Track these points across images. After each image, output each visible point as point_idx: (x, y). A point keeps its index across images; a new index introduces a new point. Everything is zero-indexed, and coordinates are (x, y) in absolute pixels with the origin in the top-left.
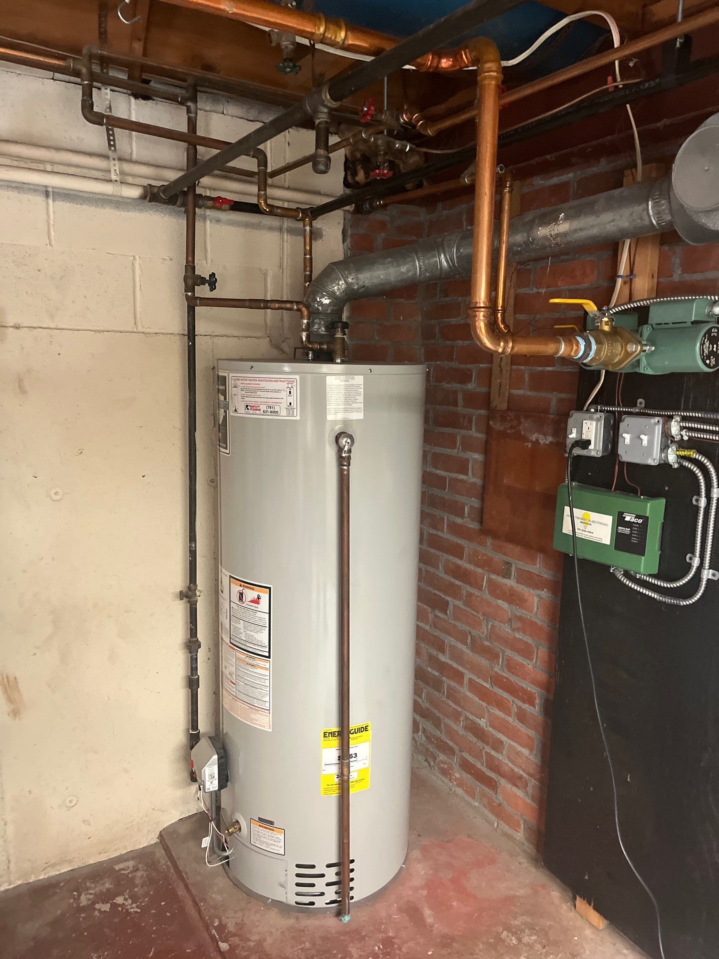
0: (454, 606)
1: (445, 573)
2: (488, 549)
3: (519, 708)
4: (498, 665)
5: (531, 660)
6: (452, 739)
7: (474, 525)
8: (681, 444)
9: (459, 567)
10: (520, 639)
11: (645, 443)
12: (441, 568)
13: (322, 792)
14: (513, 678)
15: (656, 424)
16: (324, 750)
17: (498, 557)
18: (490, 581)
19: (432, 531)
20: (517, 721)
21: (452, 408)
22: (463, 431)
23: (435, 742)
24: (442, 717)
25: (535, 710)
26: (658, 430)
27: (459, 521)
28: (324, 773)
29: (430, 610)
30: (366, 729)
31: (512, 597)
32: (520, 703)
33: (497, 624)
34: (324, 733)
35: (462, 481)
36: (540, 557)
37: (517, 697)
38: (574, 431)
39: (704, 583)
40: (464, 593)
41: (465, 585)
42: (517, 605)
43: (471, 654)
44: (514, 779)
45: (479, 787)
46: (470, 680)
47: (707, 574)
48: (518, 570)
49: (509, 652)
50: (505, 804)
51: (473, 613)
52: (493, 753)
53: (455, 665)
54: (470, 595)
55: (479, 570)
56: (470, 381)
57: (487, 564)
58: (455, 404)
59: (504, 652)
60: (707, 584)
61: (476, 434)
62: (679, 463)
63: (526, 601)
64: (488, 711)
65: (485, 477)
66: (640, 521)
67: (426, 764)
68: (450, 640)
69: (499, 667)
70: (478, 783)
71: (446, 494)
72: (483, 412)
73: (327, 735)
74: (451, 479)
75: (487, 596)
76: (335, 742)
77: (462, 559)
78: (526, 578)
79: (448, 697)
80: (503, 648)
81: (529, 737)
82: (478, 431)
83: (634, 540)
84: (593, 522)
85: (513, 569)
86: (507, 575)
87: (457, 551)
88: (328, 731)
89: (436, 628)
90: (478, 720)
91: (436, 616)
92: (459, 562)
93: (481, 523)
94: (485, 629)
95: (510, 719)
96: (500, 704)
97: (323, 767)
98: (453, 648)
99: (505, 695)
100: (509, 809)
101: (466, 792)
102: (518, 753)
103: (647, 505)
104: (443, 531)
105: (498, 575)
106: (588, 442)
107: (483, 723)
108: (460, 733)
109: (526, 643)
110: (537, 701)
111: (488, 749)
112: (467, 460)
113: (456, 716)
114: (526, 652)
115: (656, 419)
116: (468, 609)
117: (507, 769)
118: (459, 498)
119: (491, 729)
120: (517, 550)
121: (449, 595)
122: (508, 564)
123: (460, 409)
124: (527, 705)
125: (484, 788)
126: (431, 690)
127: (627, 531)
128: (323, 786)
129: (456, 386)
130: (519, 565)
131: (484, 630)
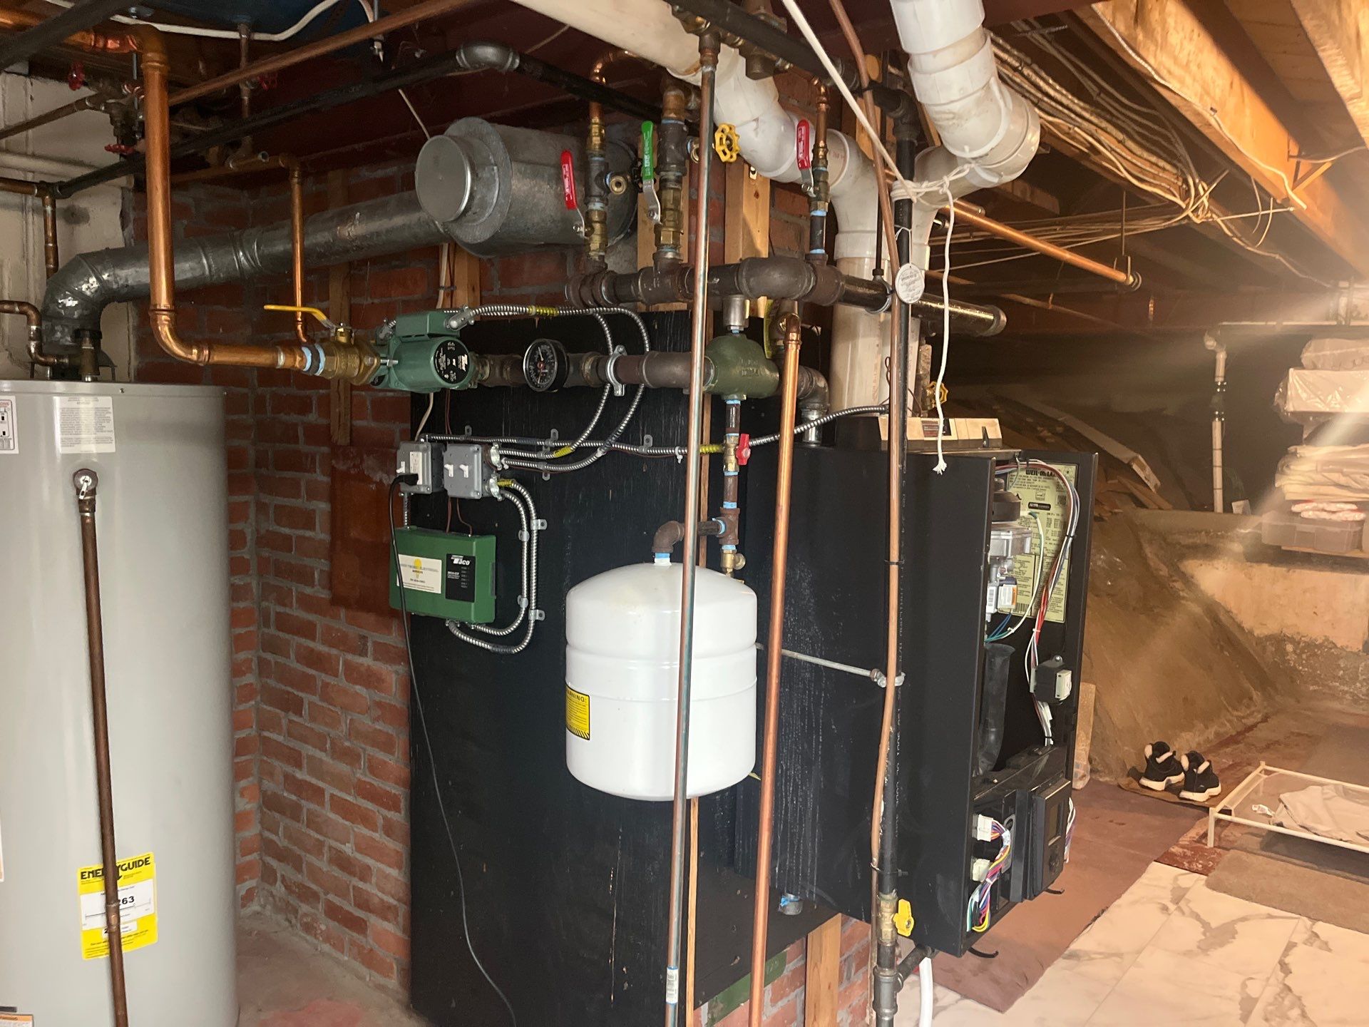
0: (310, 703)
1: (298, 662)
2: (341, 622)
3: (385, 818)
4: (360, 769)
5: (393, 754)
6: (316, 881)
7: (324, 594)
8: (502, 475)
9: (312, 650)
10: (380, 730)
11: (466, 474)
12: (292, 656)
13: (84, 955)
14: (376, 783)
15: (475, 452)
16: (83, 898)
17: (353, 631)
18: (347, 664)
19: (280, 609)
20: (384, 836)
21: (292, 446)
22: (306, 474)
23: (297, 890)
24: (303, 854)
25: (399, 818)
26: (477, 458)
27: (308, 591)
28: (84, 928)
29: (282, 714)
30: (146, 862)
31: (370, 680)
32: (385, 812)
33: (356, 716)
34: (82, 873)
35: (309, 539)
36: (395, 625)
37: (383, 805)
38: (403, 464)
39: (532, 625)
40: (319, 684)
41: (320, 674)
42: (376, 688)
43: (331, 762)
44: (384, 911)
45: (349, 935)
46: (332, 796)
47: (534, 615)
48: (375, 643)
49: (371, 751)
50: (376, 947)
51: (330, 707)
52: (361, 885)
53: (314, 781)
54: (326, 685)
55: (334, 652)
56: (311, 412)
57: (341, 642)
58: (295, 439)
59: (365, 750)
60: (535, 626)
61: (321, 478)
62: (502, 495)
63: (383, 681)
64: (354, 831)
65: (333, 532)
66: (468, 563)
67: (287, 923)
68: (308, 750)
69: (361, 771)
70: (347, 930)
71: (292, 558)
72: (325, 449)
73: (87, 876)
74: (299, 537)
75: (342, 682)
76: (98, 884)
77: (313, 639)
78: (383, 653)
79: (308, 826)
80: (363, 746)
81: (398, 852)
82: (323, 473)
83: (464, 585)
84: (424, 569)
85: (370, 644)
86: (363, 653)
87: (307, 630)
88: (87, 870)
89: (291, 737)
90: (343, 846)
91: (290, 721)
92: (311, 644)
93: (330, 589)
94: (344, 725)
95: (376, 836)
96: (366, 820)
97: (83, 920)
98: (311, 758)
99: (369, 805)
100: (380, 952)
101: (334, 946)
102: (387, 876)
103: (472, 545)
104: (291, 607)
105: (354, 654)
106: (416, 477)
107: (348, 849)
108: (325, 870)
109: (387, 733)
110: (402, 805)
111: (356, 882)
112: (314, 511)
113: (318, 848)
114: (387, 746)
115: (476, 447)
116: (325, 705)
117: (376, 901)
118: (308, 561)
119: (359, 856)
120: (371, 618)
121: (302, 691)
122: (364, 638)
123: (302, 447)
124: (392, 813)
125: (355, 934)
126: (288, 821)
127: (456, 575)
128: (85, 945)
129: (294, 418)
130: (376, 637)
131: (344, 728)
